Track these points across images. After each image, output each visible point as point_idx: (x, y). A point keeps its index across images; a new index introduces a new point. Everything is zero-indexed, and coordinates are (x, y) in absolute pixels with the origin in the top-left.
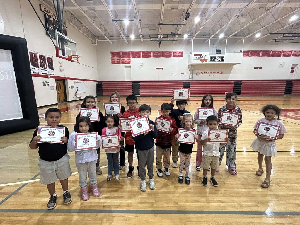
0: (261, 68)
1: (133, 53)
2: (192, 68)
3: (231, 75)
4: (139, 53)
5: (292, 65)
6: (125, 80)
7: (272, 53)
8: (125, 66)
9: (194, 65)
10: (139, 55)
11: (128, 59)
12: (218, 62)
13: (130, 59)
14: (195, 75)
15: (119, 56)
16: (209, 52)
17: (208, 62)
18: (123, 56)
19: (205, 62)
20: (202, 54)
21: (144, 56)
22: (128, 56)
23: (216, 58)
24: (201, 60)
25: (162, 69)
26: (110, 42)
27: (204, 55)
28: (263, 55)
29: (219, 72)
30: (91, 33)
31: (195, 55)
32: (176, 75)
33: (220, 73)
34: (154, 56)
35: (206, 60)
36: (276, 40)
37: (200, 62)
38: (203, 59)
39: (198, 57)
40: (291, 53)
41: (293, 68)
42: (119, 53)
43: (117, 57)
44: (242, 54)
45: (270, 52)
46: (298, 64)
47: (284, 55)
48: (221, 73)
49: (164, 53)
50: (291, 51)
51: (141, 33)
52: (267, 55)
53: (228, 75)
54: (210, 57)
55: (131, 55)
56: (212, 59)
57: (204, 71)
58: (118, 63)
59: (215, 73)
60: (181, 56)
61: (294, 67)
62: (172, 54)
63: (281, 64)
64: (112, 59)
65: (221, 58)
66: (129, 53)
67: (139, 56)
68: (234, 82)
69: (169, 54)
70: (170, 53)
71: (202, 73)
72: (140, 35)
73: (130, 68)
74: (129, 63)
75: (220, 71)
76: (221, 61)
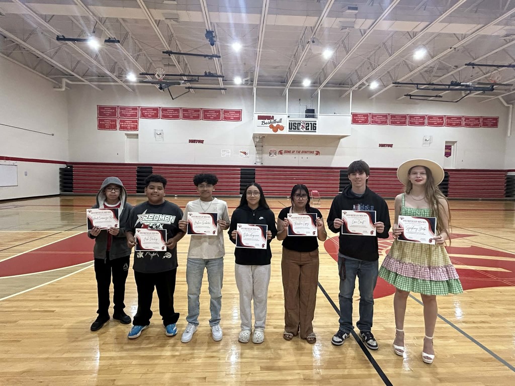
0: (391, 146)
1: (143, 109)
2: (261, 141)
3: (336, 158)
4: (156, 109)
5: (446, 142)
6: (126, 162)
7: (408, 119)
8: (127, 135)
9: (264, 137)
10: (154, 114)
11: (133, 122)
12: (304, 131)
13: (136, 122)
14: (266, 156)
15: (114, 114)
16: (287, 113)
17: (286, 131)
18: (122, 115)
19: (279, 132)
20: (273, 117)
21: (165, 117)
22: (132, 115)
23: (301, 124)
24: (271, 127)
25: (202, 142)
26: (94, 87)
27: (277, 118)
28: (393, 123)
29: (312, 152)
30: (53, 66)
31: (260, 118)
32: (230, 154)
33: (315, 152)
34: (185, 117)
35: (282, 128)
36: (410, 95)
37: (271, 132)
38: (275, 125)
39: (266, 121)
40: (442, 120)
41: (448, 147)
42: (114, 108)
43: (110, 115)
44: (350, 118)
45: (404, 117)
46: (456, 142)
47: (430, 124)
48: (318, 153)
49: (206, 111)
50: (441, 118)
51: (143, 71)
52: (401, 122)
53: (330, 157)
54: (288, 122)
55: (139, 113)
56: (293, 126)
57: (284, 149)
58: (113, 127)
59: (306, 152)
60: (238, 119)
61: (451, 146)
62: (222, 116)
63: (426, 140)
64: (100, 121)
65: (310, 125)
66: (135, 109)
67: (155, 116)
68: (339, 170)
69: (214, 115)
70: (218, 111)
71: (281, 153)
72: (142, 74)
73: (138, 138)
74: (136, 128)
75: (315, 150)
76: (310, 130)
